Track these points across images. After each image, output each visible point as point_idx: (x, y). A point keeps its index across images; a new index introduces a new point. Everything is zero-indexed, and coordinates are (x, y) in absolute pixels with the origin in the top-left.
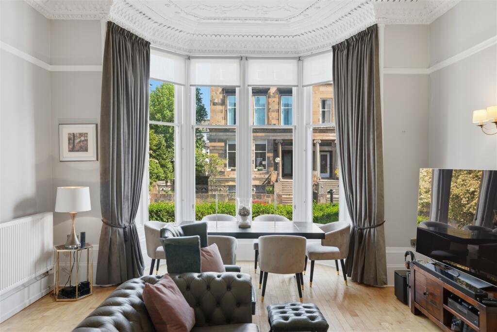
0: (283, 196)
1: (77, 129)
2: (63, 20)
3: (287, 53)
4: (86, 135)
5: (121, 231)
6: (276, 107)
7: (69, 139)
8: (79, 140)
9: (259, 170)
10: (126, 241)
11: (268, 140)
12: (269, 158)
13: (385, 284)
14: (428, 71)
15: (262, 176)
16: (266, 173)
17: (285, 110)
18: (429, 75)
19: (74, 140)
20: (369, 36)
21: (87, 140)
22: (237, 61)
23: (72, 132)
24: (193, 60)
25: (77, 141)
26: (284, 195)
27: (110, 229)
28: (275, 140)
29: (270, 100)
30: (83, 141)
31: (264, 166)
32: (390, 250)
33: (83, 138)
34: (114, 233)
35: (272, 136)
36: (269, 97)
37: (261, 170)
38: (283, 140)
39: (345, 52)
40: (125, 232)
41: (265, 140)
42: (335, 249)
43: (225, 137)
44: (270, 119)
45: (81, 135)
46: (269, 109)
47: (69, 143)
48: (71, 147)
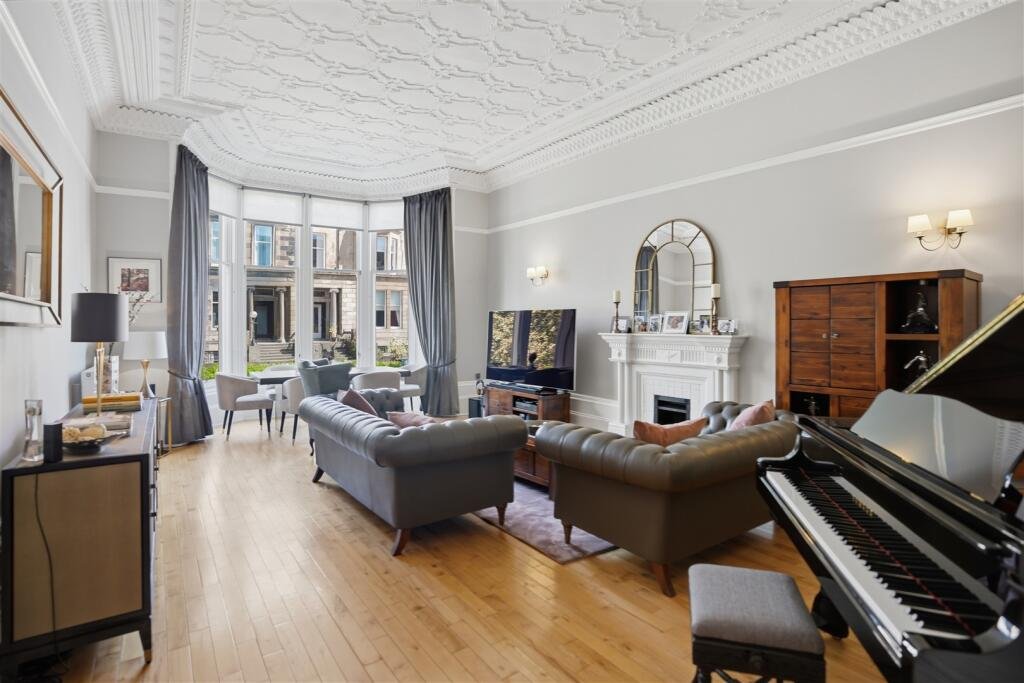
1: (134, 265)
2: (116, 135)
3: (354, 195)
4: (146, 271)
5: (191, 382)
6: (248, 240)
7: (123, 276)
8: (135, 278)
10: (197, 393)
13: (458, 412)
14: (486, 232)
17: (260, 244)
18: (487, 236)
19: (129, 277)
20: (442, 197)
21: (147, 278)
22: (300, 197)
23: (126, 267)
24: (246, 191)
25: (133, 278)
27: (179, 381)
30: (142, 279)
32: (461, 384)
33: (141, 276)
34: (185, 385)
39: (418, 205)
40: (195, 385)
42: (417, 387)
45: (139, 271)
47: (123, 281)
48: (124, 285)
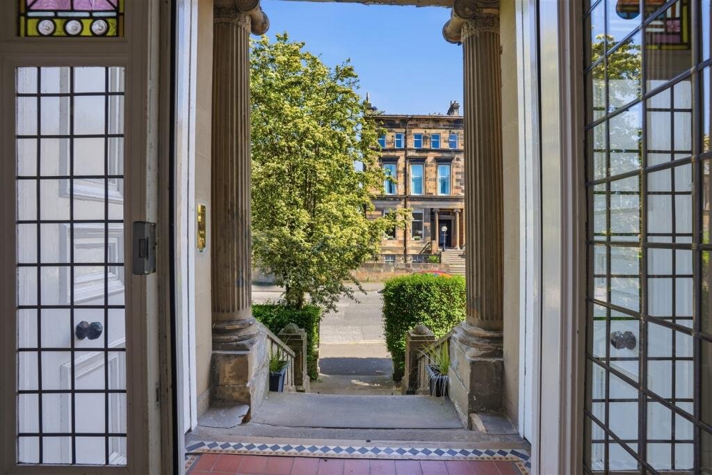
0: (450, 266)
6: (434, 176)
9: (416, 239)
11: (425, 209)
12: (426, 227)
15: (420, 245)
16: (422, 243)
26: (451, 264)
28: (432, 209)
29: (427, 169)
31: (421, 235)
35: (429, 205)
36: (426, 166)
37: (418, 239)
38: (440, 209)
41: (422, 209)
43: (382, 206)
44: (427, 188)
46: (426, 178)
